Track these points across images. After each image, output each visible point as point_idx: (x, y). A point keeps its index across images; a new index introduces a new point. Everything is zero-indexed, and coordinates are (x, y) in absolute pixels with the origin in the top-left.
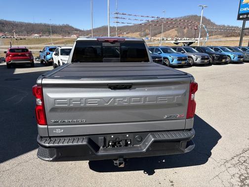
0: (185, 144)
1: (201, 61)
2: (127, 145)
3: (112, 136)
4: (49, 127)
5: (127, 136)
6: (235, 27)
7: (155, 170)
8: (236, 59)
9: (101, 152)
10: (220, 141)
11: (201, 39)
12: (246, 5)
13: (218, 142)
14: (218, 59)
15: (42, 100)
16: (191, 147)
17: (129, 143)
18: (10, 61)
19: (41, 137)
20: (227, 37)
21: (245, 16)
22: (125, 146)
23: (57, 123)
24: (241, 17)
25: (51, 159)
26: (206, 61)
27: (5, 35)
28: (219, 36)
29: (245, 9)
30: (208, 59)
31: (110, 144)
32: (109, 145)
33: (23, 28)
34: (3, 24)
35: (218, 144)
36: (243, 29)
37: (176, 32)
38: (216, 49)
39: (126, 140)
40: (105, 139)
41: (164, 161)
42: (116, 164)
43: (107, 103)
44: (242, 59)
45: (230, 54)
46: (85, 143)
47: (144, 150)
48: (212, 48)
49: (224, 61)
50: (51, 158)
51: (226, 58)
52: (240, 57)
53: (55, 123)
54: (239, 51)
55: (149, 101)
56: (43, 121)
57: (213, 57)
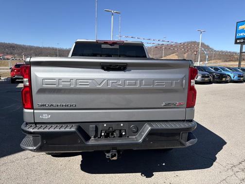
0: (185, 135)
1: (201, 79)
2: (121, 136)
3: (105, 125)
4: (35, 111)
5: (122, 125)
6: (233, 53)
7: (154, 173)
8: (236, 78)
9: (92, 142)
10: (225, 147)
11: (201, 63)
12: (243, 31)
13: (223, 147)
14: (219, 78)
15: (30, 81)
16: (194, 141)
17: (124, 133)
18: (15, 76)
19: (27, 124)
20: (226, 61)
21: (242, 41)
22: (119, 137)
23: (44, 107)
24: (238, 41)
25: (35, 148)
26: (206, 79)
27: (15, 58)
28: (219, 61)
29: (242, 34)
30: (208, 77)
31: (103, 134)
32: (101, 135)
33: (32, 52)
34: (14, 47)
35: (223, 149)
36: (241, 52)
37: (177, 56)
38: (216, 69)
39: (120, 130)
40: (96, 128)
41: (164, 164)
42: (108, 156)
43: (99, 85)
44: (242, 79)
45: (230, 74)
46: (73, 129)
47: (140, 141)
48: (212, 68)
49: (224, 79)
50: (35, 146)
51: (226, 77)
52: (240, 76)
53: (42, 107)
54: (238, 71)
55: (145, 85)
56: (29, 105)
57: (214, 76)
